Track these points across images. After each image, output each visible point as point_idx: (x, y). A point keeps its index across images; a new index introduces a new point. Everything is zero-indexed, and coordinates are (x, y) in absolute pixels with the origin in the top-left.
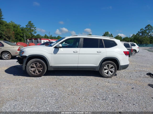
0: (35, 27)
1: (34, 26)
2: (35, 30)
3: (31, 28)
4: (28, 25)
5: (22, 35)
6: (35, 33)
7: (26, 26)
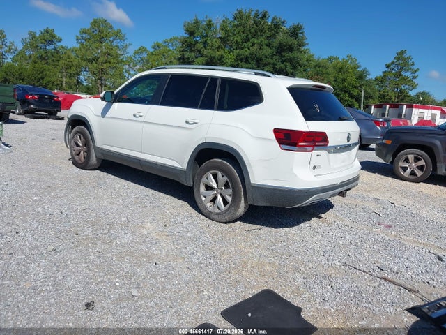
0: (415, 67)
1: (413, 64)
2: (414, 78)
3: (403, 73)
4: (393, 63)
5: (355, 92)
6: (411, 88)
7: (388, 66)
